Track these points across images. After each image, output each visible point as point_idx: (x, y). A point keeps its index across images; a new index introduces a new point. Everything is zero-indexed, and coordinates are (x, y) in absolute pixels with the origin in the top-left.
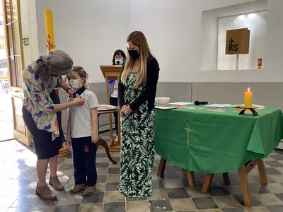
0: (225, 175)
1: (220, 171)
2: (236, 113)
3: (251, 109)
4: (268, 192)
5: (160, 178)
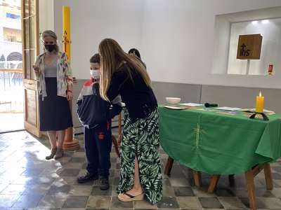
0: (231, 177)
1: (228, 172)
2: (247, 117)
3: (262, 114)
4: (273, 196)
5: (167, 177)
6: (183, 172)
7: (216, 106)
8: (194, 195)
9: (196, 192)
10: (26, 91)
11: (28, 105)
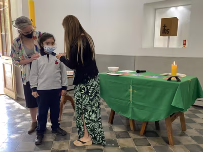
1: (153, 120)
3: (176, 77)
4: (187, 135)
5: (110, 125)
6: (123, 120)
7: (145, 71)
8: (130, 138)
9: (131, 134)
10: (4, 65)
11: (6, 75)
